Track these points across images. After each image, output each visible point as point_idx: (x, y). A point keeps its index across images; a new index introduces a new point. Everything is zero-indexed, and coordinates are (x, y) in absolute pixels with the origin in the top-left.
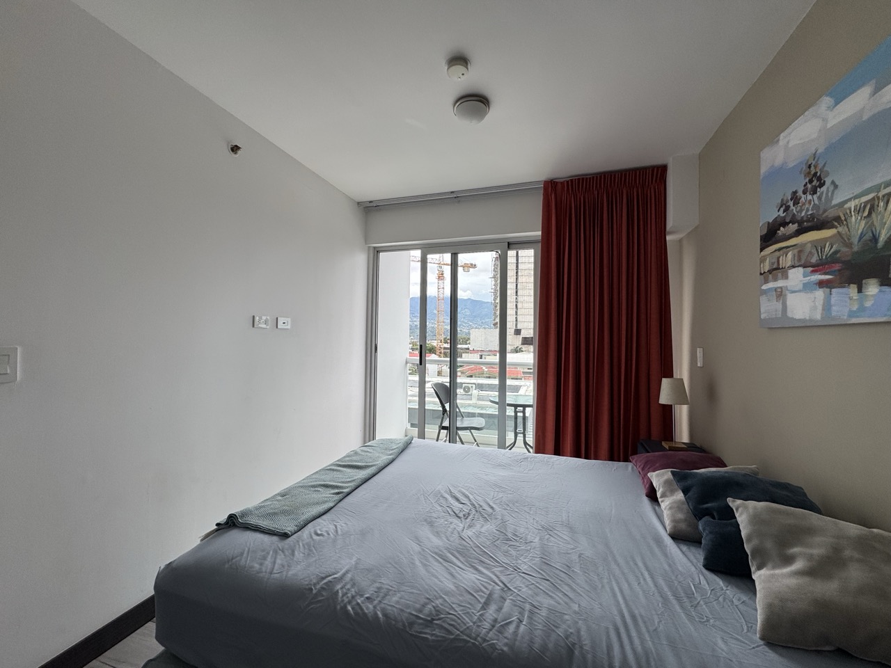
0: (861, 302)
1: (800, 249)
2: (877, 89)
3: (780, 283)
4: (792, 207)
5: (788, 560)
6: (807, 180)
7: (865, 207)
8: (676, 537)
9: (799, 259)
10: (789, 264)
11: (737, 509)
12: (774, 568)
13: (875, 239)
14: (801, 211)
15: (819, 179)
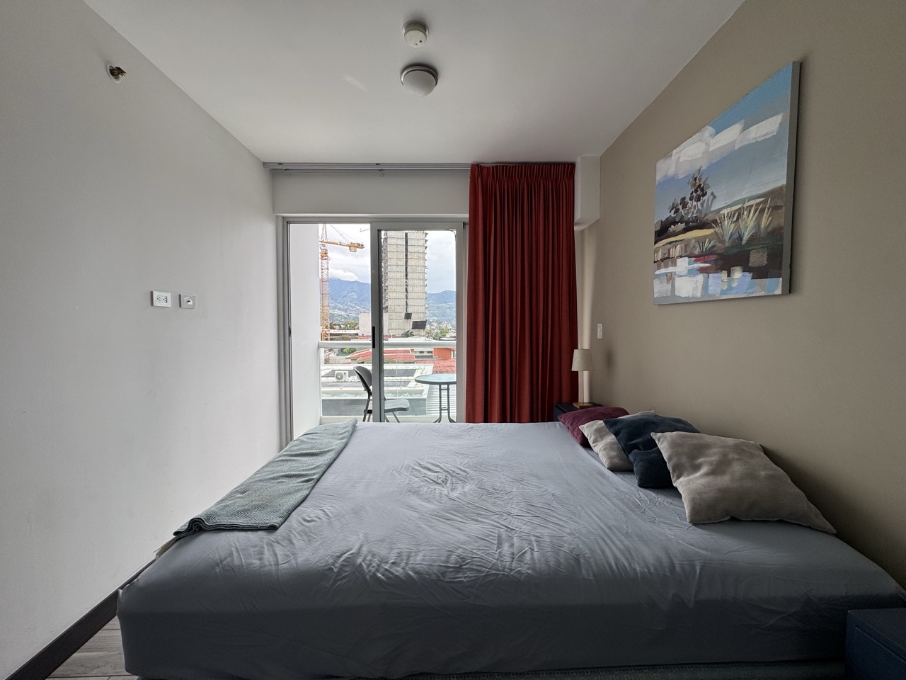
0: (729, 283)
1: (687, 243)
2: (746, 128)
3: (670, 269)
4: (681, 210)
5: (696, 468)
6: (693, 190)
7: (734, 214)
8: (614, 469)
9: (686, 251)
10: (677, 254)
11: (659, 440)
12: (688, 475)
13: (740, 238)
14: (688, 214)
15: (702, 190)
